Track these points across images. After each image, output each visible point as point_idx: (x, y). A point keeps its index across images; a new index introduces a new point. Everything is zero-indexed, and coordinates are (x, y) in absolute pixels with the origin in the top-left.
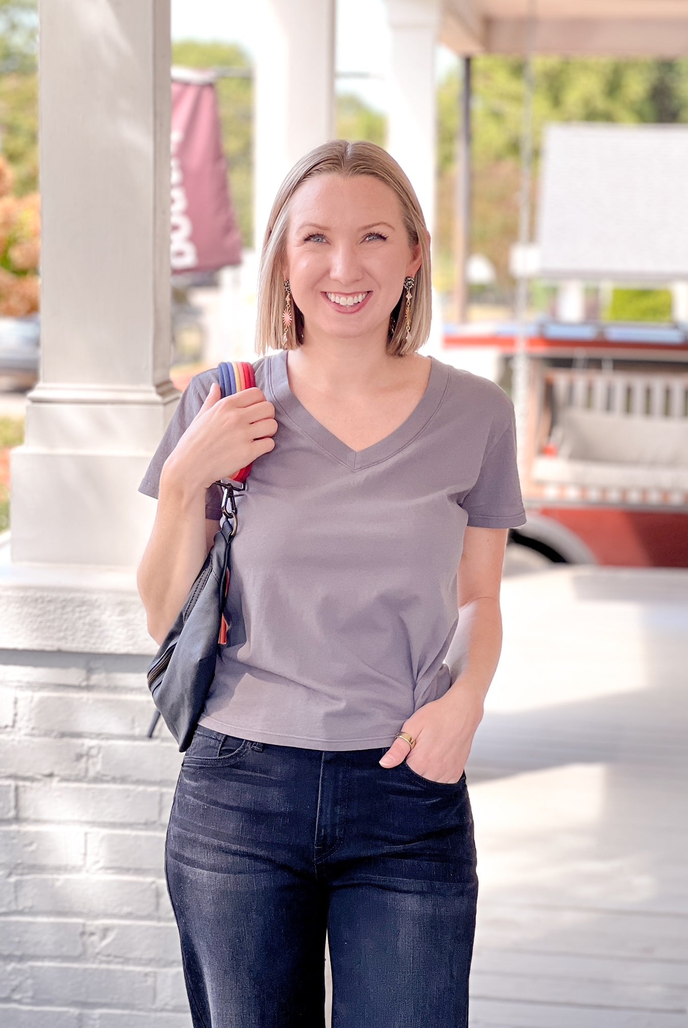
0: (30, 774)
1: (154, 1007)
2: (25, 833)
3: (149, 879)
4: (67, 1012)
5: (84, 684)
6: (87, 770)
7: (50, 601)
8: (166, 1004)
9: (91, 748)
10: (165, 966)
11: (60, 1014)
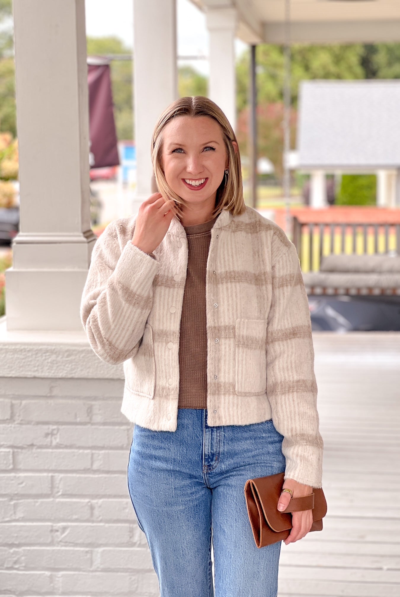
0: (20, 445)
1: (91, 569)
2: (19, 477)
3: (87, 500)
4: (44, 574)
5: (49, 395)
6: (51, 442)
7: (29, 351)
8: (98, 568)
9: (53, 430)
10: (96, 547)
11: (40, 575)
